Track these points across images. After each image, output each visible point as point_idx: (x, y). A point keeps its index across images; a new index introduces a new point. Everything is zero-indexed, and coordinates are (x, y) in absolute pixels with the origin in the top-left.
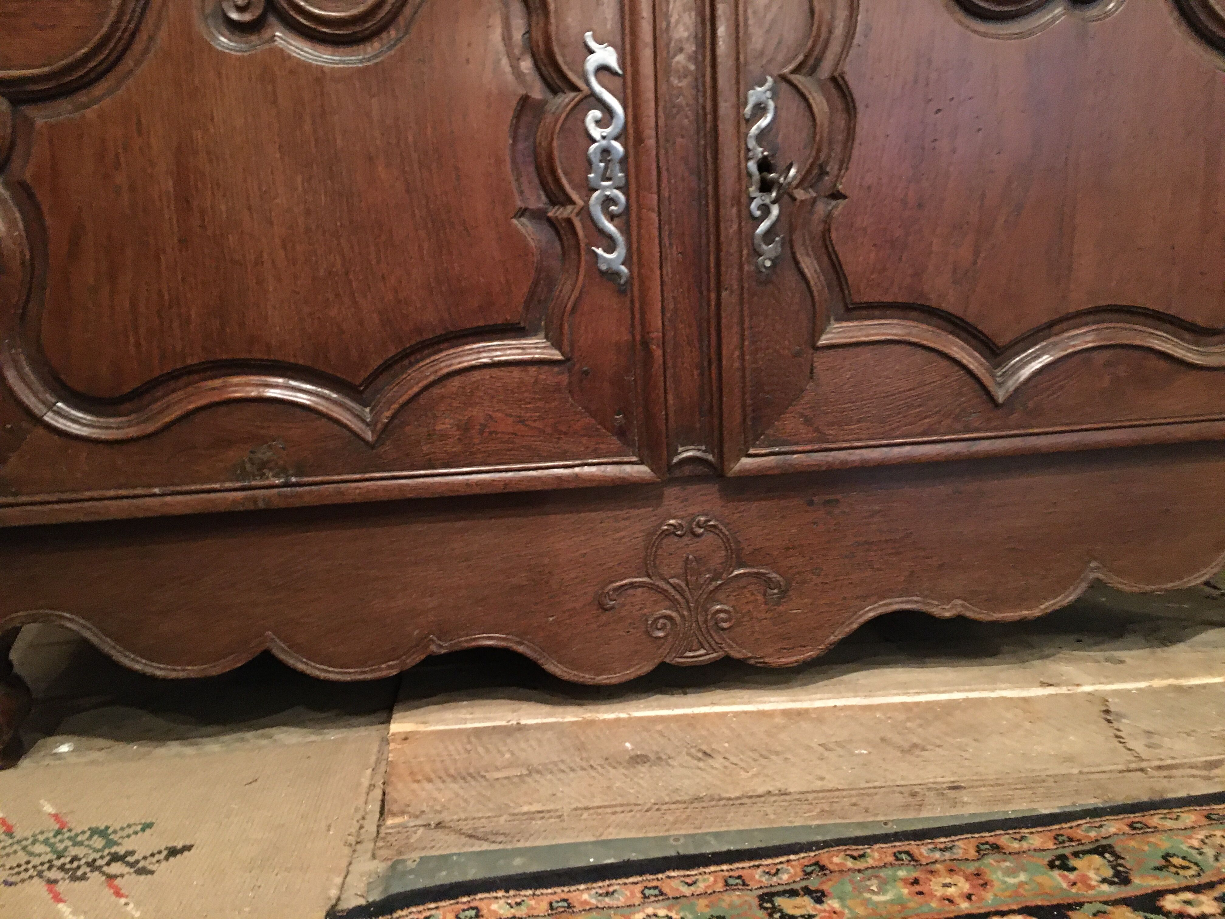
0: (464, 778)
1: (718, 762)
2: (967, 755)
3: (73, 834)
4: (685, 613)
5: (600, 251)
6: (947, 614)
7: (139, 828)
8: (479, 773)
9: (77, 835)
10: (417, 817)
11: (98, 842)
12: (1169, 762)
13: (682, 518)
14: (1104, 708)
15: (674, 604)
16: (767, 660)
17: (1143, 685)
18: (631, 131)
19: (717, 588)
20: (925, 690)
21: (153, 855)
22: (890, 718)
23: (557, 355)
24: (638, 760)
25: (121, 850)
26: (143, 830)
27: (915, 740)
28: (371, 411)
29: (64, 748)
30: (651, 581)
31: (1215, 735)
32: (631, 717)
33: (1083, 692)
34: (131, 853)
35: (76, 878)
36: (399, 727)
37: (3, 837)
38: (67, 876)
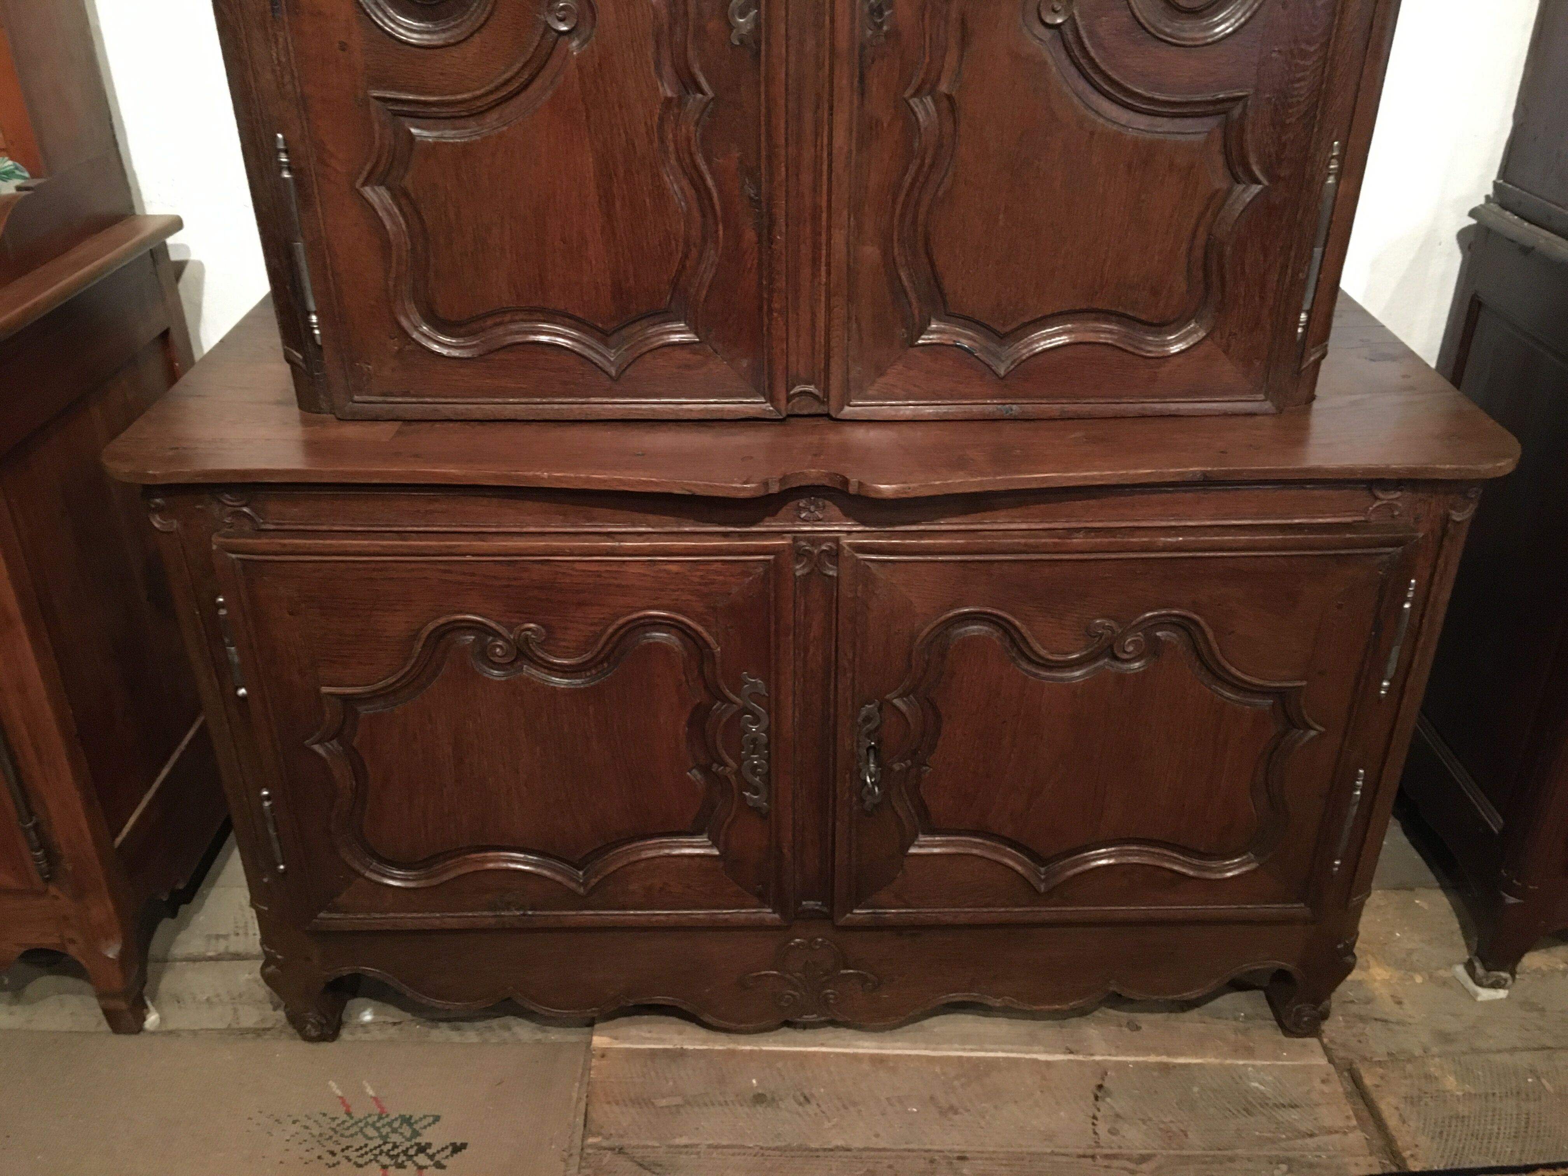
0: (639, 1104)
1: (811, 1109)
2: (983, 1123)
3: (389, 1120)
4: (804, 993)
5: (747, 794)
6: (998, 1005)
7: (431, 1119)
8: (650, 1100)
9: (393, 1121)
10: (608, 1139)
11: (407, 1131)
12: (1116, 1151)
13: (804, 939)
14: (1100, 1082)
15: (795, 988)
18: (773, 727)
19: (828, 981)
21: (443, 1149)
22: (943, 1073)
23: (716, 852)
24: (759, 1099)
25: (422, 1140)
26: (434, 1122)
27: (954, 1102)
28: (584, 874)
29: (367, 1017)
30: (780, 974)
31: (1162, 1126)
32: (761, 1051)
33: (1094, 1061)
34: (429, 1145)
35: (401, 1166)
36: (600, 1041)
37: (345, 1117)
38: (393, 1162)
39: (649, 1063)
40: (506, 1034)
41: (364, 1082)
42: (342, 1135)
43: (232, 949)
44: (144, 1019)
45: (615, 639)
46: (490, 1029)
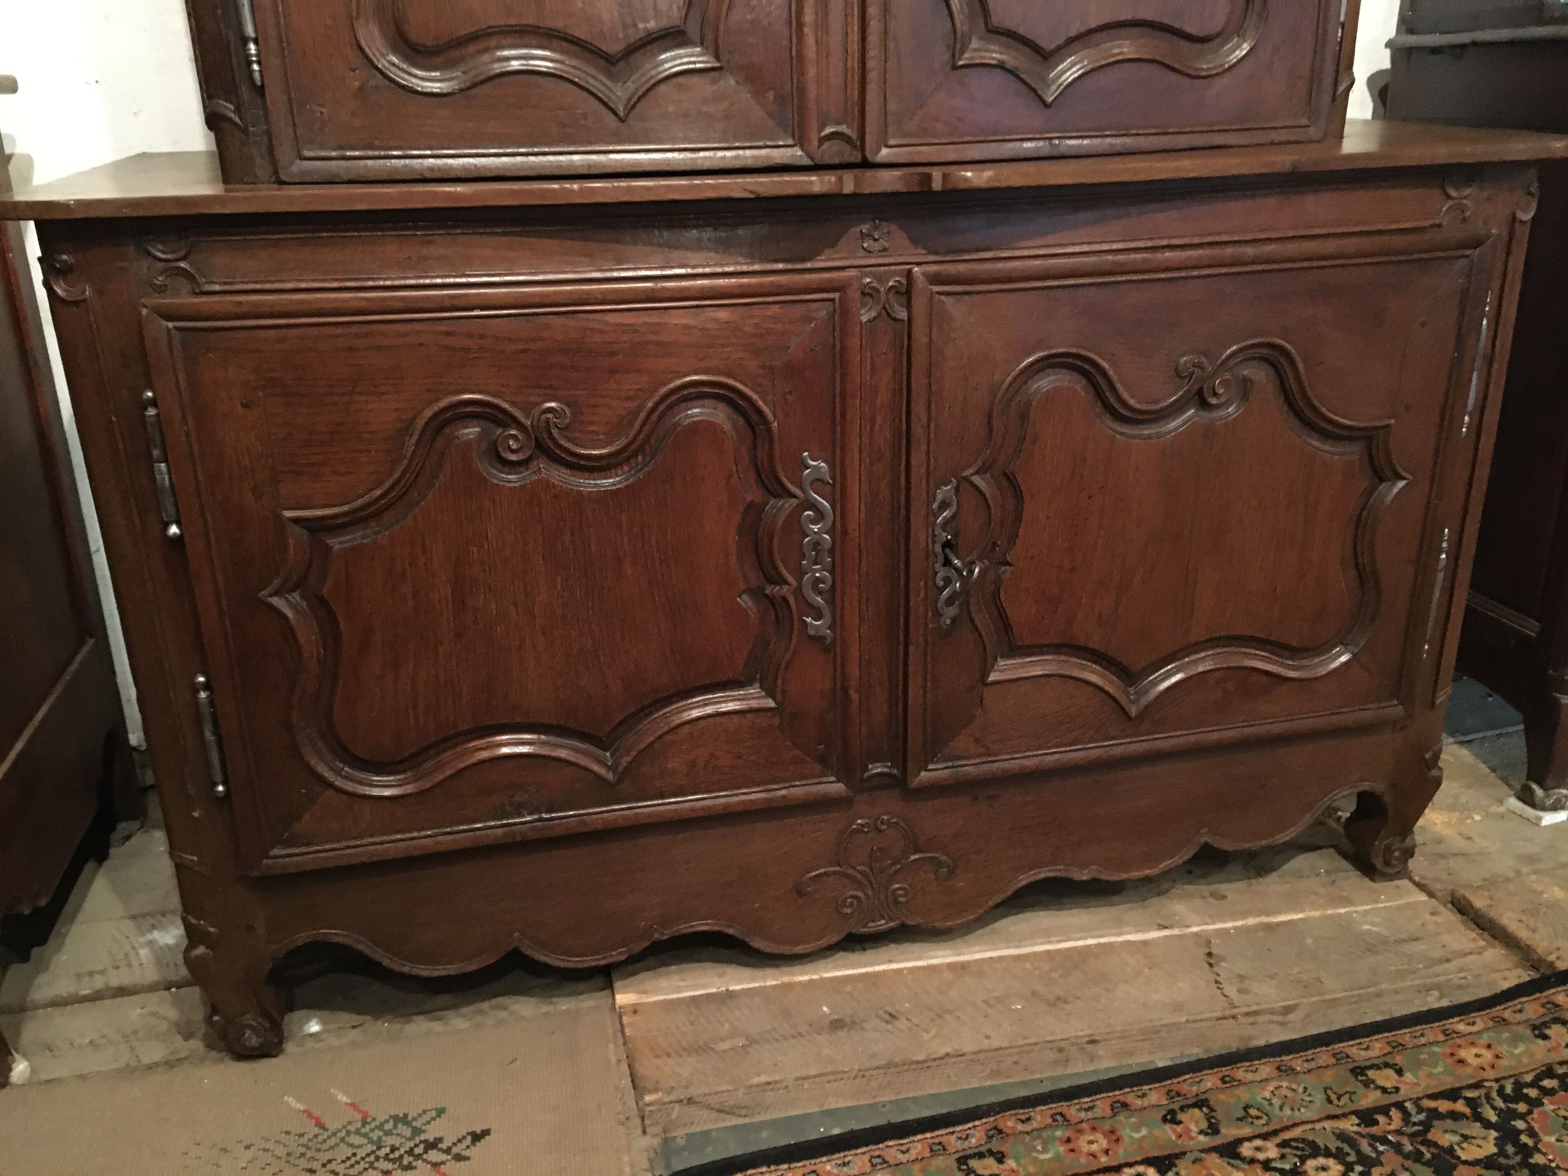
0: (697, 1052)
1: (902, 1024)
2: (1100, 1007)
3: (377, 1123)
4: (870, 893)
5: (809, 620)
6: (1085, 878)
7: (434, 1113)
8: (707, 1046)
9: (383, 1124)
10: (669, 1093)
11: (405, 1130)
12: (1254, 1008)
13: (869, 818)
14: (1208, 951)
15: (860, 886)
16: (936, 924)
17: (1239, 923)
18: (838, 525)
19: (897, 872)
20: (1064, 938)
21: (459, 1141)
22: (1037, 969)
23: (770, 703)
24: (837, 1025)
25: (430, 1137)
26: (439, 1115)
27: (1059, 992)
28: (612, 755)
30: (842, 870)
31: (1292, 978)
32: (822, 979)
33: (1192, 933)
34: (440, 1140)
35: (409, 1167)
36: (624, 998)
37: (317, 1130)
38: (396, 1166)
39: (693, 1010)
40: (503, 1014)
41: (332, 1090)
42: (318, 1150)
43: (114, 982)
44: (10, 1069)
45: (654, 417)
46: (480, 1012)
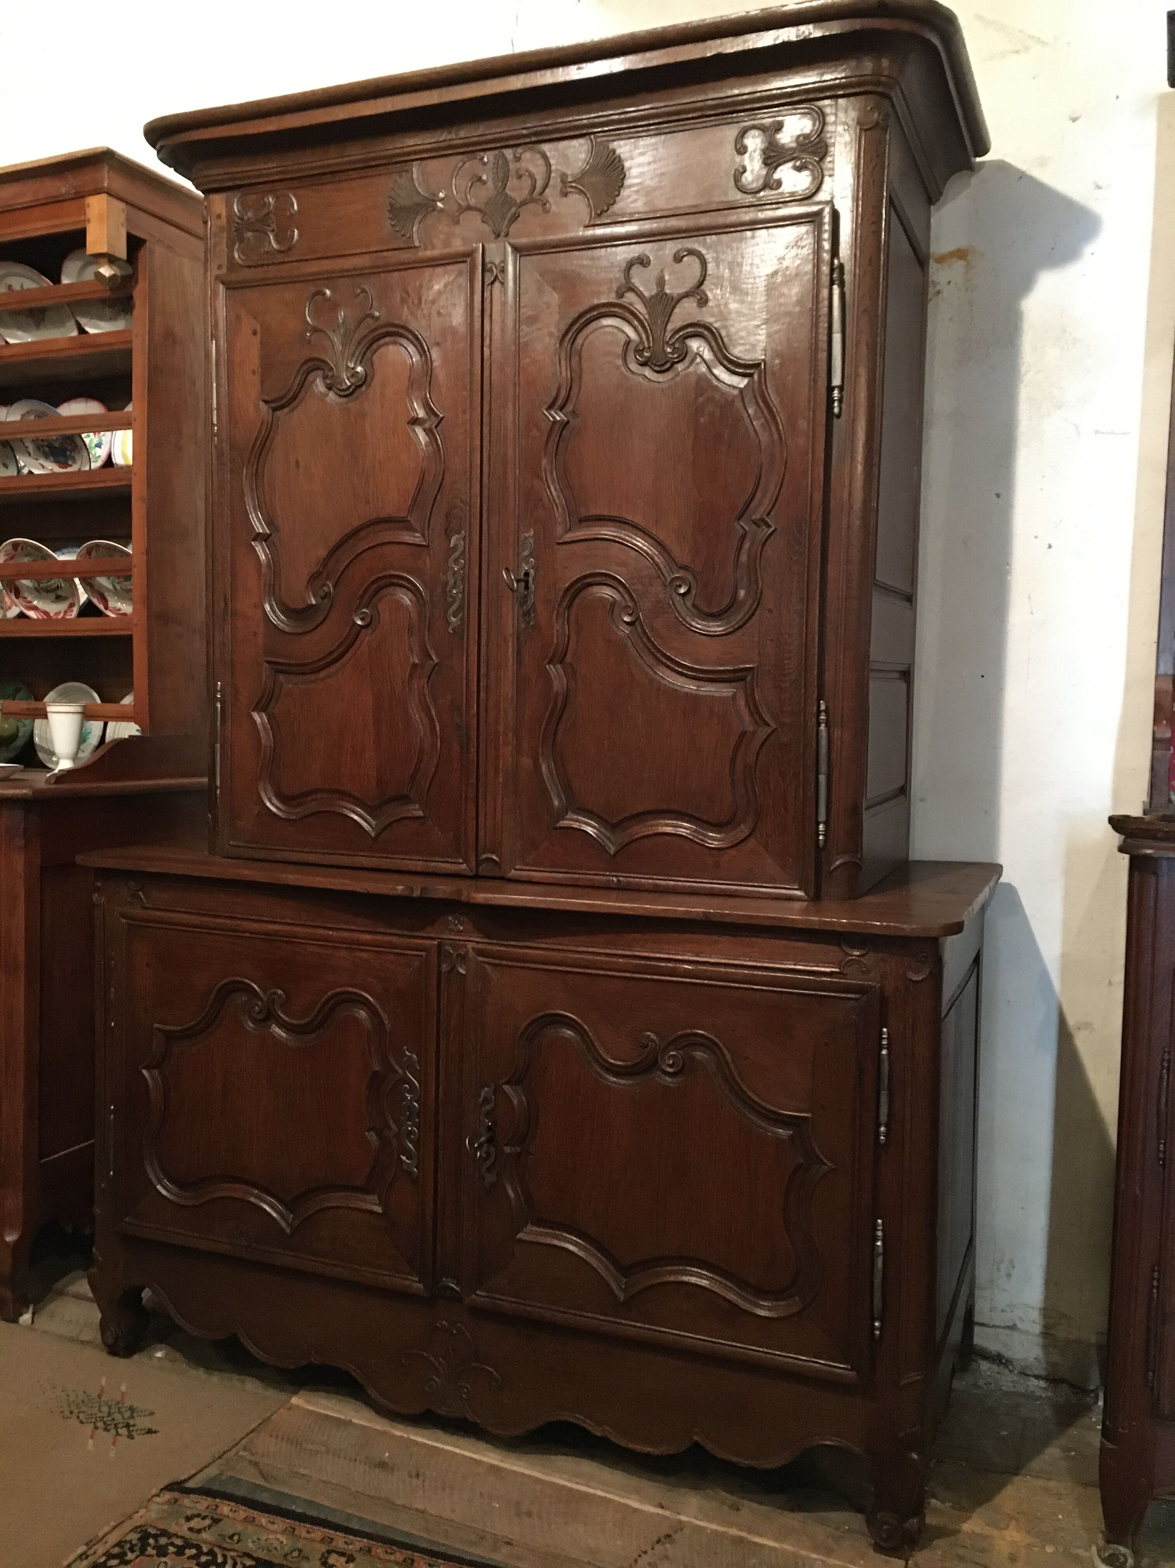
0: (292, 1442)
1: (417, 1482)
2: (545, 1529)
3: (122, 1406)
4: (444, 1382)
5: (403, 1158)
6: (598, 1434)
7: (148, 1413)
8: (302, 1442)
10: (252, 1455)
11: (127, 1414)
13: (447, 1321)
14: (671, 1533)
15: (439, 1375)
17: (721, 1529)
18: (423, 1100)
19: (463, 1372)
21: (141, 1430)
22: (541, 1492)
23: (381, 1210)
24: (382, 1465)
25: (131, 1422)
26: (148, 1415)
27: (534, 1510)
28: (293, 1218)
29: (159, 1354)
30: (427, 1357)
32: (408, 1438)
33: (678, 1518)
34: (134, 1425)
35: (106, 1430)
36: (295, 1400)
37: (96, 1397)
38: (104, 1427)
39: (319, 1421)
40: (238, 1384)
41: (124, 1383)
42: (86, 1405)
44: (21, 1315)
45: (326, 1008)
46: (230, 1379)
